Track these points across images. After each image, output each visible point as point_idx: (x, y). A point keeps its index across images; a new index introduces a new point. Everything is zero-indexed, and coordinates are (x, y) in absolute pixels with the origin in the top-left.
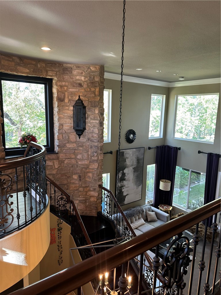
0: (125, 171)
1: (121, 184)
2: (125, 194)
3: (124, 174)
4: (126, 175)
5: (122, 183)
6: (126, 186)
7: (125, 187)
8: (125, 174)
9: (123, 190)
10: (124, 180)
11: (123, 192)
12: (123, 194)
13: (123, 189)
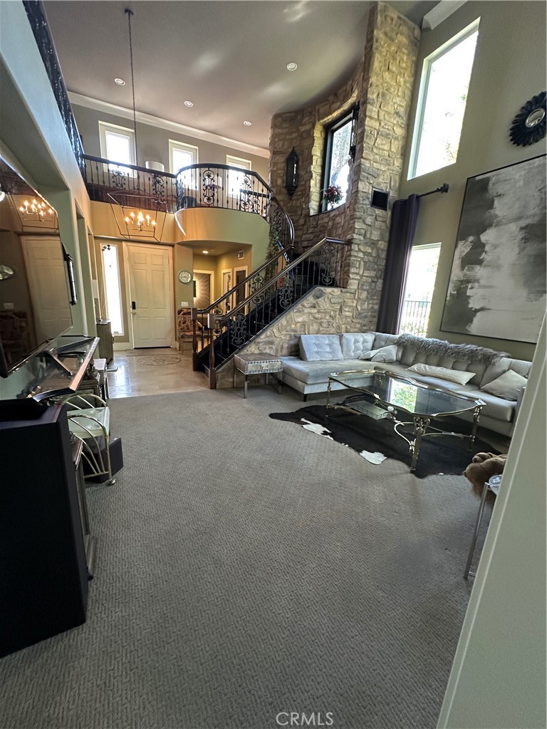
0: (483, 238)
1: (465, 275)
2: (473, 304)
3: (479, 247)
4: (487, 248)
5: (468, 270)
6: (482, 282)
7: (476, 285)
8: (483, 245)
9: (469, 293)
10: (480, 262)
11: (469, 297)
12: (469, 303)
13: (472, 288)
